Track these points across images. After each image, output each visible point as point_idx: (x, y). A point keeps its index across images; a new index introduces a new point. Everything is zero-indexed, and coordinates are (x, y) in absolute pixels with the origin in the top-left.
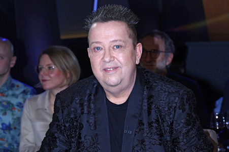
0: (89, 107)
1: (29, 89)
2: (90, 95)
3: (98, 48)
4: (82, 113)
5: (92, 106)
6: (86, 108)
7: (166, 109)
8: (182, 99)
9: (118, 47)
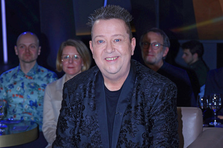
0: (90, 92)
1: (52, 74)
2: (92, 82)
3: (101, 41)
4: (85, 97)
5: (93, 91)
6: (87, 92)
7: (149, 96)
8: (164, 90)
9: (118, 40)
